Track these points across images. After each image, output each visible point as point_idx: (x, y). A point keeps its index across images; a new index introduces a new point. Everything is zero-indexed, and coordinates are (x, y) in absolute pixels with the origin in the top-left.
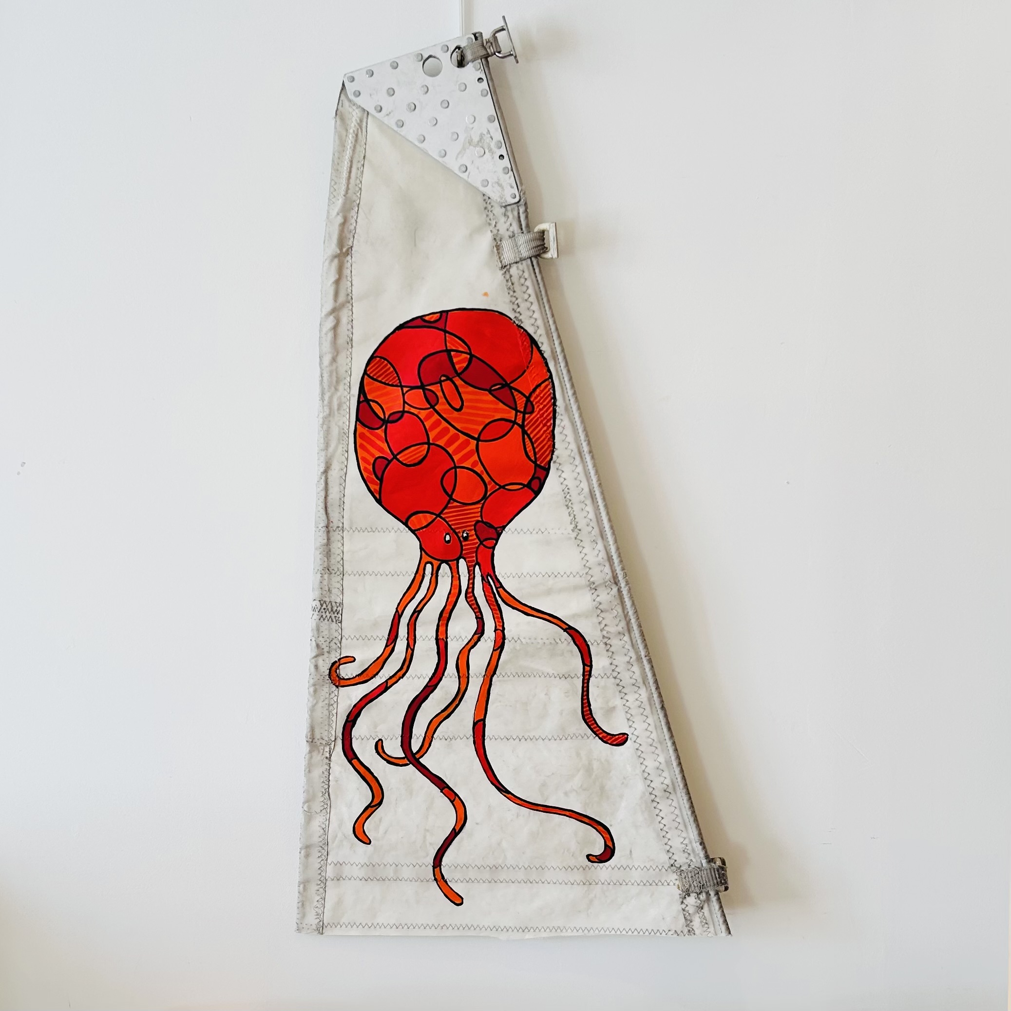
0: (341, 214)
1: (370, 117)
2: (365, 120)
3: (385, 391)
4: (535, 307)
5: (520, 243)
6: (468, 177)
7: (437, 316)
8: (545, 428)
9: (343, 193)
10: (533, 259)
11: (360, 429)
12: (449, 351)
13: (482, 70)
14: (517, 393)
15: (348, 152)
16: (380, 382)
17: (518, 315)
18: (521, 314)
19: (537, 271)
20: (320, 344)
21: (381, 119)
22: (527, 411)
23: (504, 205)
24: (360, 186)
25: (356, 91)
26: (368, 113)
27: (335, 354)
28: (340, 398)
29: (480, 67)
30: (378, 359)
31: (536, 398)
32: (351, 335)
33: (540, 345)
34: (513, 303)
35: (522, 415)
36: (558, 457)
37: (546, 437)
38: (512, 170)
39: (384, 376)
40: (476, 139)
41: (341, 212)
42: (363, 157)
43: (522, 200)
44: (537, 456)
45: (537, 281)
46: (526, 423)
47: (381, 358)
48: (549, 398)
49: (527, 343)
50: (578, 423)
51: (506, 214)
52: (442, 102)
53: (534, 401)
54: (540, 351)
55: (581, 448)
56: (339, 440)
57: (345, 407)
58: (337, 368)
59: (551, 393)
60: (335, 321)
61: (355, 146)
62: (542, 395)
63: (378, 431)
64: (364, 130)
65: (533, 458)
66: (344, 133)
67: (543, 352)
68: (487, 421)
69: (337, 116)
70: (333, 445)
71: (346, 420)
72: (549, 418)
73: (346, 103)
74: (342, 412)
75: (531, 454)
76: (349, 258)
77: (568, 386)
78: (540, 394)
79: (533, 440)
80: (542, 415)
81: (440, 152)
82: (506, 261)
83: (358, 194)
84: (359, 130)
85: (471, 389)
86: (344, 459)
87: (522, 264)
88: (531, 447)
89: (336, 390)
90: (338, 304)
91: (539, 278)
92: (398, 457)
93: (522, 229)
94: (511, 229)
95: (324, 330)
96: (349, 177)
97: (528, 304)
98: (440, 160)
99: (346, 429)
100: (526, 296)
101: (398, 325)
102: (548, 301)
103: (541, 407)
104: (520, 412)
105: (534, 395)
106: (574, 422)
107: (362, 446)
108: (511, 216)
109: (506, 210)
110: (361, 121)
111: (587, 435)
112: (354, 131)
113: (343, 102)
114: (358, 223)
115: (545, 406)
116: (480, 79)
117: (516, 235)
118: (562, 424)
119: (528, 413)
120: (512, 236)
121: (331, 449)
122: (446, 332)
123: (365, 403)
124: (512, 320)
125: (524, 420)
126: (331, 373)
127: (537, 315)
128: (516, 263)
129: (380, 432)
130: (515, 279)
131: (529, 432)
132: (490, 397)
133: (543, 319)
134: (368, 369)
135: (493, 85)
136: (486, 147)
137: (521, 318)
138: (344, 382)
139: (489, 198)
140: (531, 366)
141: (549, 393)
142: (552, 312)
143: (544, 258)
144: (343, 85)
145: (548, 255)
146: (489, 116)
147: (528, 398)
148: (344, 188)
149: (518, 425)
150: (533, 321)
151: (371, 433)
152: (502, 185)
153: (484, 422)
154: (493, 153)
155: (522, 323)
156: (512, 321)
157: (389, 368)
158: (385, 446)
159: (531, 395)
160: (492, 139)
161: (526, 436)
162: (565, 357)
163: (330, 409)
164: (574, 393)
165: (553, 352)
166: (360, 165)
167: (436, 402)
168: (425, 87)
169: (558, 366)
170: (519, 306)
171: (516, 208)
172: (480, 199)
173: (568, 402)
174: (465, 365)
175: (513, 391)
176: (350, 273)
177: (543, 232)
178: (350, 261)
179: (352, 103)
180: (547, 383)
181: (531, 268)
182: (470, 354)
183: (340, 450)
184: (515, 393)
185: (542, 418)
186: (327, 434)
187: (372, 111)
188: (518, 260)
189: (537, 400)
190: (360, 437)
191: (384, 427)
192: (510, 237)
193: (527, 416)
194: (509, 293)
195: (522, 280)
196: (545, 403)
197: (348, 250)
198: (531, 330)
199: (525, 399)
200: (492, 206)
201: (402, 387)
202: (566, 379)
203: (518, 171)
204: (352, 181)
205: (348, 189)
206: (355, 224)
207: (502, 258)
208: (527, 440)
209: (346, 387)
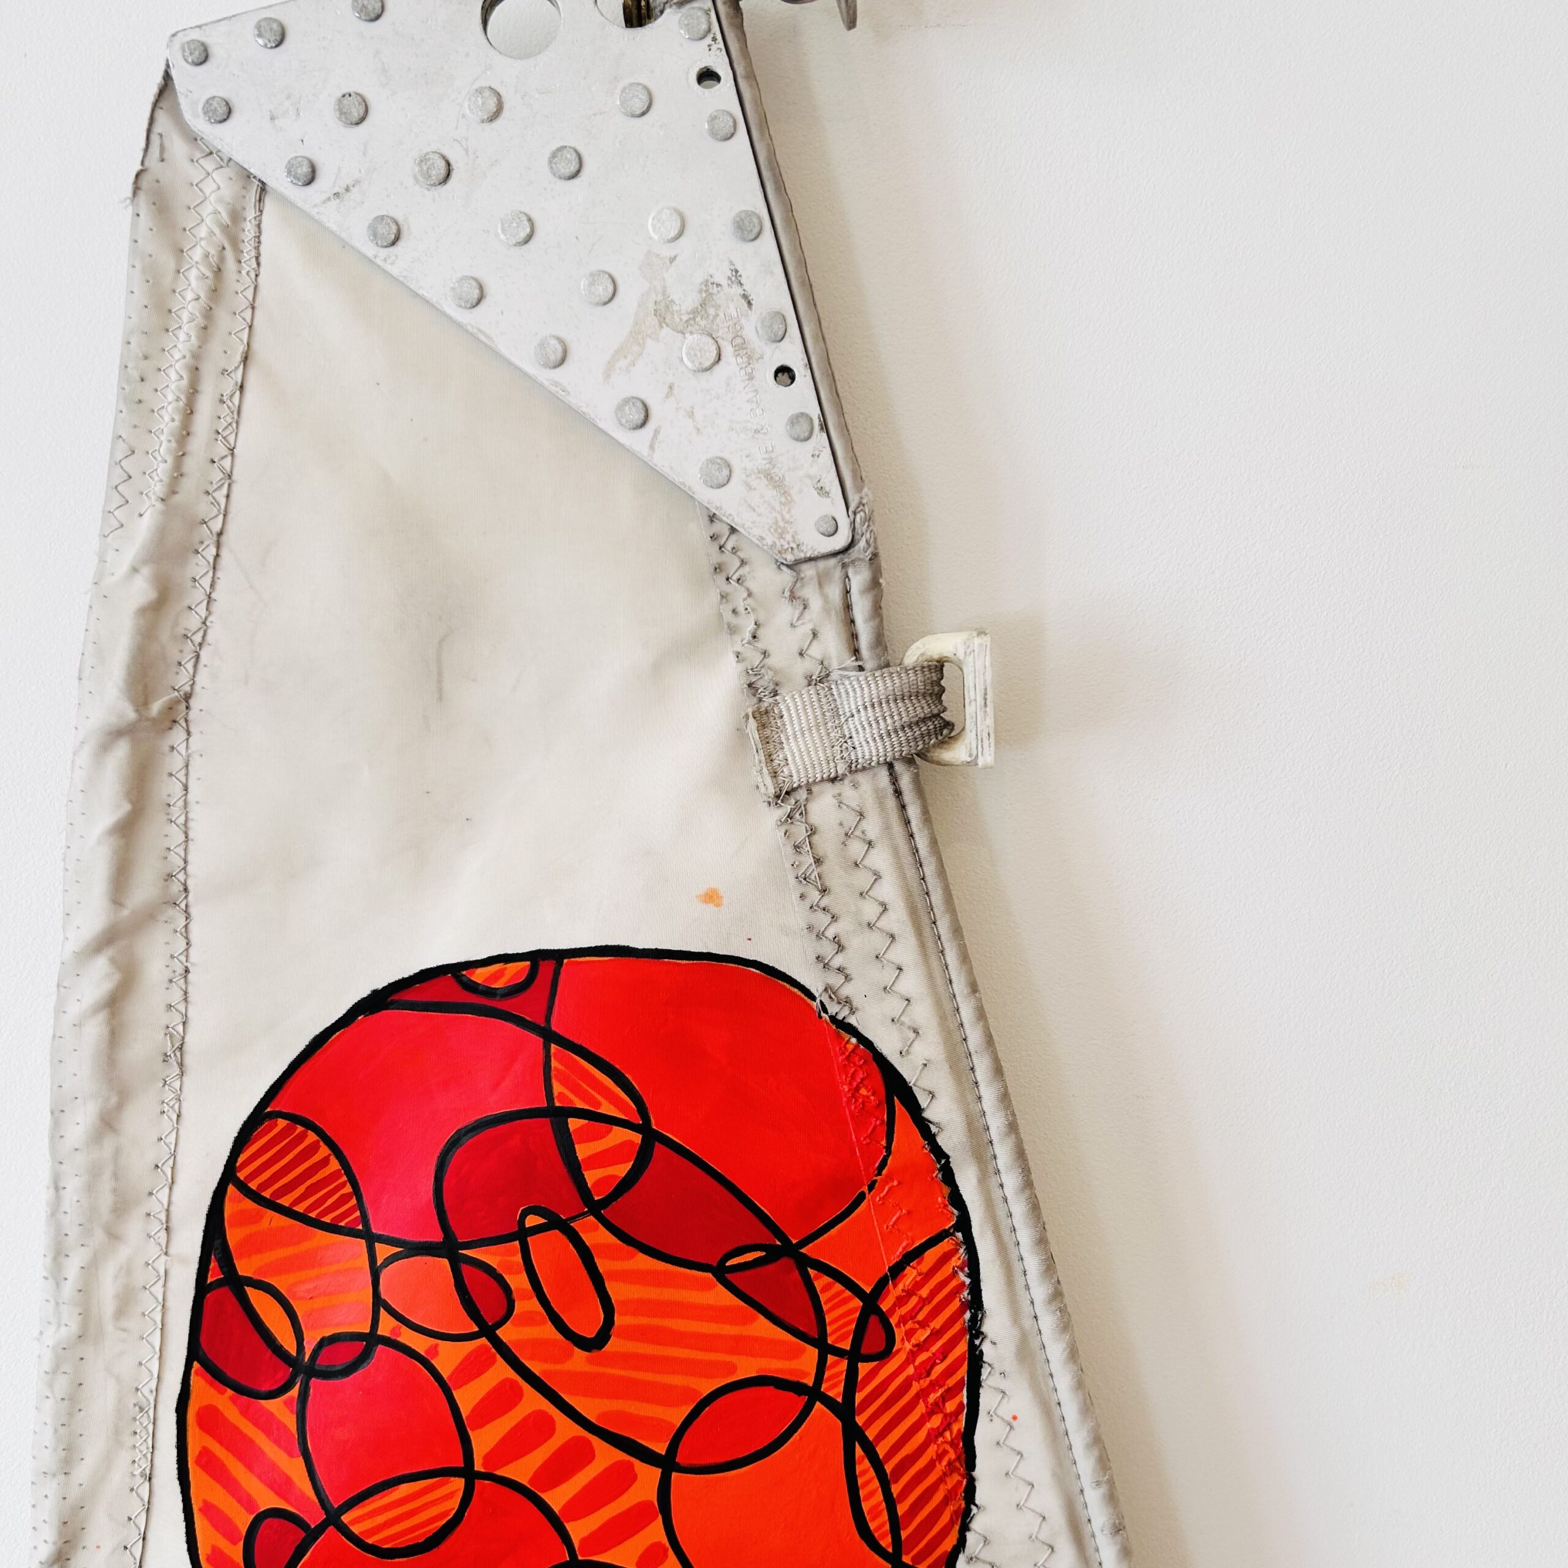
0: (146, 571)
1: (269, 203)
2: (251, 214)
3: (305, 1246)
4: (906, 951)
5: (848, 705)
6: (652, 447)
7: (518, 973)
8: (936, 1421)
9: (158, 488)
10: (899, 767)
11: (204, 1392)
12: (559, 1115)
13: (714, 39)
14: (827, 1279)
15: (182, 336)
16: (288, 1212)
17: (836, 980)
18: (847, 978)
19: (914, 812)
20: (58, 1062)
21: (313, 212)
22: (864, 1350)
23: (790, 558)
24: (227, 463)
25: (213, 98)
26: (263, 188)
27: (114, 1100)
28: (127, 1270)
29: (709, 30)
30: (282, 1123)
31: (901, 1301)
32: (180, 1028)
33: (923, 1100)
34: (820, 936)
35: (844, 1365)
36: (986, 1541)
37: (940, 1456)
38: (825, 427)
39: (301, 1189)
40: (686, 299)
41: (145, 562)
42: (238, 358)
43: (862, 544)
44: (904, 1534)
45: (915, 851)
46: (859, 1397)
47: (294, 1119)
48: (955, 1305)
49: (870, 1093)
50: (1071, 1409)
51: (798, 594)
52: (554, 155)
53: (892, 1310)
54: (924, 1127)
55: (1079, 1507)
56: (117, 1432)
57: (149, 1303)
58: (117, 1152)
59: (963, 1283)
60: (117, 977)
61: (208, 314)
62: (924, 1292)
63: (274, 1406)
64: (248, 254)
65: (886, 1543)
66: (167, 261)
67: (934, 1129)
68: (707, 1387)
69: (142, 195)
70: (92, 1452)
71: (148, 1353)
72: (951, 1382)
73: (178, 147)
74: (133, 1323)
75: (879, 1524)
76: (177, 736)
77: (1033, 1263)
78: (917, 1286)
79: (888, 1468)
80: (926, 1369)
81: (542, 345)
82: (795, 771)
83: (220, 496)
84: (229, 254)
85: (643, 1262)
86: (136, 1508)
87: (855, 786)
88: (879, 1496)
89: (113, 1236)
90: (125, 913)
91: (922, 842)
92: (346, 1518)
93: (856, 652)
94: (816, 651)
95: (74, 1010)
96: (184, 434)
97: (877, 941)
98: (544, 376)
99: (146, 1391)
100: (870, 911)
101: (365, 993)
102: (957, 931)
103: (922, 1335)
104: (840, 1353)
105: (895, 1291)
106: (1053, 1404)
107: (208, 1461)
108: (816, 603)
109: (798, 579)
110: (236, 216)
111: (1103, 1463)
112: (207, 256)
113: (167, 143)
114: (215, 607)
115: (936, 1335)
116: (707, 76)
117: (835, 676)
118: (1006, 1411)
119: (868, 1359)
120: (820, 679)
121: (82, 1473)
122: (549, 1036)
123: (225, 1292)
124: (813, 998)
125: (852, 1383)
126: (94, 1173)
127: (912, 983)
128: (833, 780)
129: (280, 1409)
130: (827, 843)
131: (870, 1434)
132: (721, 1296)
133: (938, 1003)
134: (242, 1159)
135: (758, 102)
136: (723, 333)
137: (847, 991)
138: (143, 1210)
139: (733, 530)
140: (890, 1178)
141: (954, 1283)
142: (970, 972)
143: (939, 763)
144: (167, 77)
145: (957, 753)
146: (738, 215)
147: (871, 1302)
148: (162, 469)
149: (829, 1402)
150: (893, 1006)
151: (244, 1412)
152: (782, 480)
153: (695, 1392)
154: (750, 358)
155: (853, 1011)
156: (815, 1005)
157: (325, 1162)
158: (295, 1469)
159: (881, 1285)
160: (749, 303)
161: (859, 1451)
162: (1020, 1154)
163: (86, 1316)
164: (1057, 1295)
165: (976, 1130)
166: (229, 385)
167: (502, 1312)
168: (487, 93)
169: (994, 1181)
170: (841, 948)
171: (838, 574)
172: (698, 531)
173: (1028, 1323)
174: (622, 1170)
175: (812, 1272)
176: (178, 790)
177: (938, 667)
178: (182, 748)
179: (199, 148)
180: (945, 1245)
181: (891, 803)
182: (644, 1129)
183: (119, 1476)
184: (821, 1282)
185: (925, 1383)
186: (70, 1414)
187: (278, 181)
188: (842, 768)
189: (903, 1310)
190: (202, 1424)
191: (294, 1392)
192: (810, 681)
193: (864, 1368)
194: (802, 896)
195: (856, 848)
196: (937, 1324)
197: (171, 708)
198: (888, 1044)
199: (857, 1303)
200: (743, 563)
201: (371, 1240)
202: (1025, 1236)
203: (845, 428)
204: (198, 444)
205: (177, 474)
206: (202, 610)
207: (778, 758)
208: (863, 1466)
209: (156, 1227)
